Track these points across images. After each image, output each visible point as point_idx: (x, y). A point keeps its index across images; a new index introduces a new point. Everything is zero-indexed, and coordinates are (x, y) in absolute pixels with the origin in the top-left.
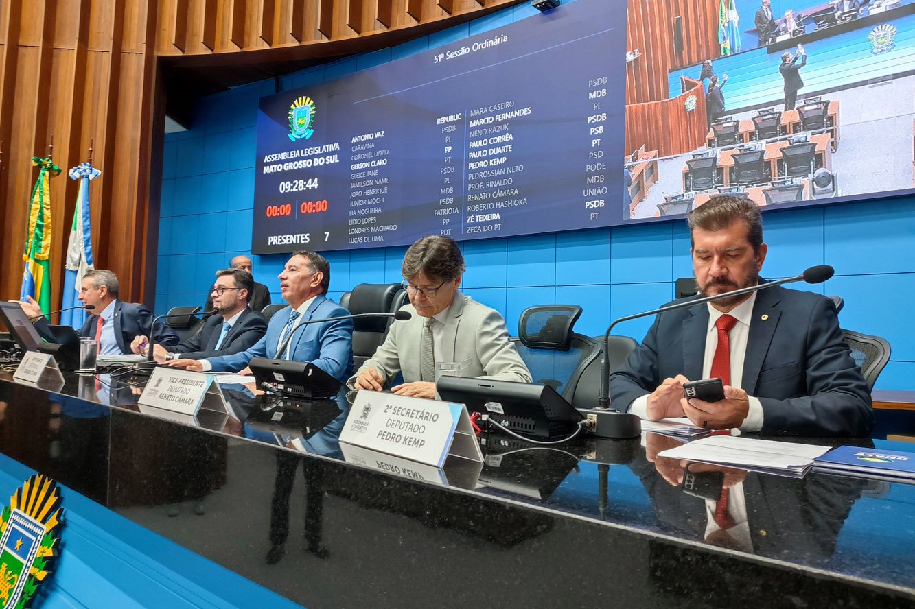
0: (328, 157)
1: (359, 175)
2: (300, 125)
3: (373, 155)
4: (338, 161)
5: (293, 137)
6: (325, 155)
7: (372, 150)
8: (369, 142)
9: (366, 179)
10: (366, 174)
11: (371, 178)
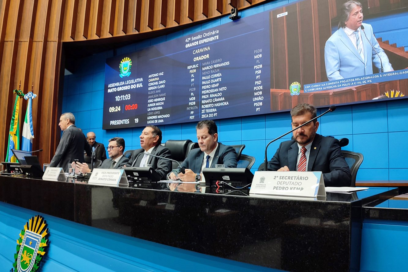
0: (138, 84)
1: (152, 92)
2: (125, 70)
3: (158, 83)
4: (142, 86)
5: (122, 76)
8: (157, 77)
9: (155, 94)
10: (155, 92)
11: (157, 93)
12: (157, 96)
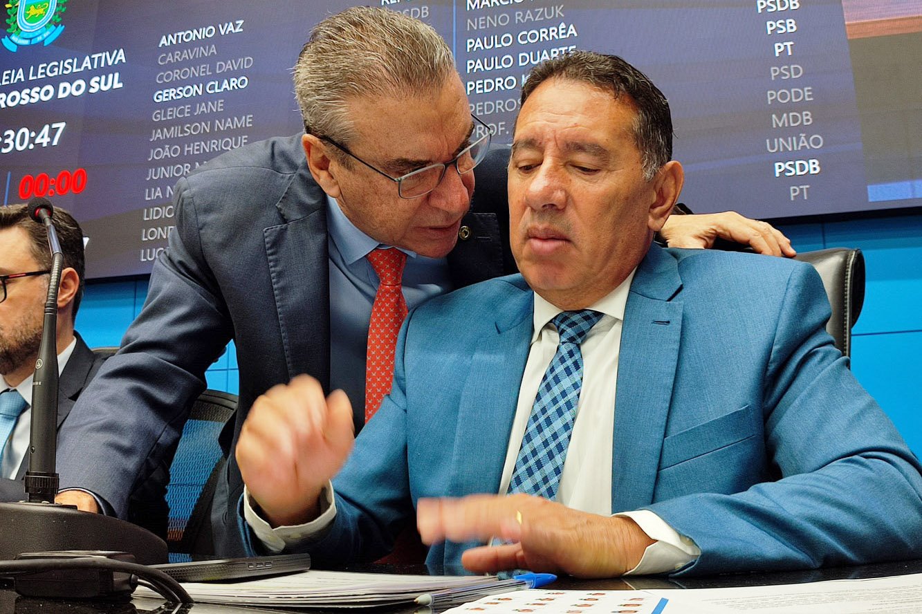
0: (97, 79)
1: (173, 113)
2: (34, 19)
3: (213, 69)
4: (121, 85)
5: (13, 42)
6: (87, 76)
7: (211, 61)
8: (205, 42)
9: (191, 120)
10: (193, 109)
11: (203, 118)
12: (204, 127)
